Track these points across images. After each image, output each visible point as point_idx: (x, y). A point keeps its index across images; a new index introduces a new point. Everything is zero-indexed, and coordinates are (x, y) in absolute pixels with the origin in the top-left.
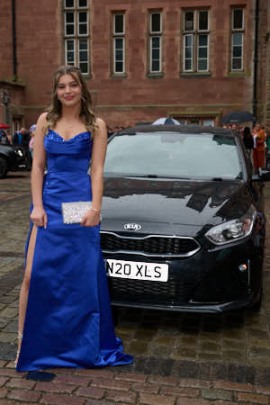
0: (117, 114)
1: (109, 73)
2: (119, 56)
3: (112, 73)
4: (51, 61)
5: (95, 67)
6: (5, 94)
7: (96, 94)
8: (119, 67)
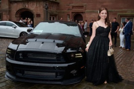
6: (46, 5)
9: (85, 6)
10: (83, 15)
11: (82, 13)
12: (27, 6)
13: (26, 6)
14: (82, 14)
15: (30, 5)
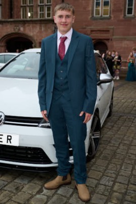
0: (126, 42)
1: (123, 15)
2: (130, 4)
3: (125, 15)
4: (85, 8)
5: (114, 11)
7: (113, 28)
8: (130, 11)
9: (111, 31)
10: (109, 44)
11: (108, 40)
12: (22, 29)
13: (19, 30)
14: (106, 42)
15: (27, 28)
